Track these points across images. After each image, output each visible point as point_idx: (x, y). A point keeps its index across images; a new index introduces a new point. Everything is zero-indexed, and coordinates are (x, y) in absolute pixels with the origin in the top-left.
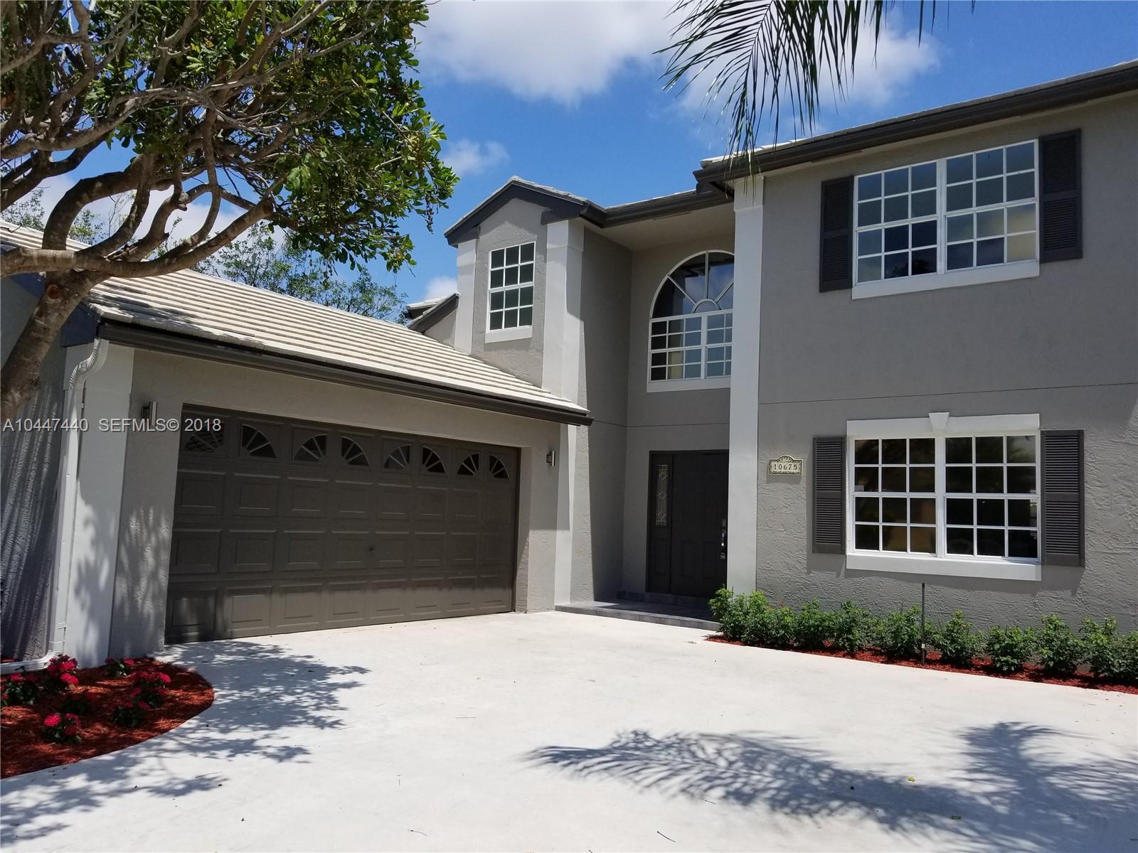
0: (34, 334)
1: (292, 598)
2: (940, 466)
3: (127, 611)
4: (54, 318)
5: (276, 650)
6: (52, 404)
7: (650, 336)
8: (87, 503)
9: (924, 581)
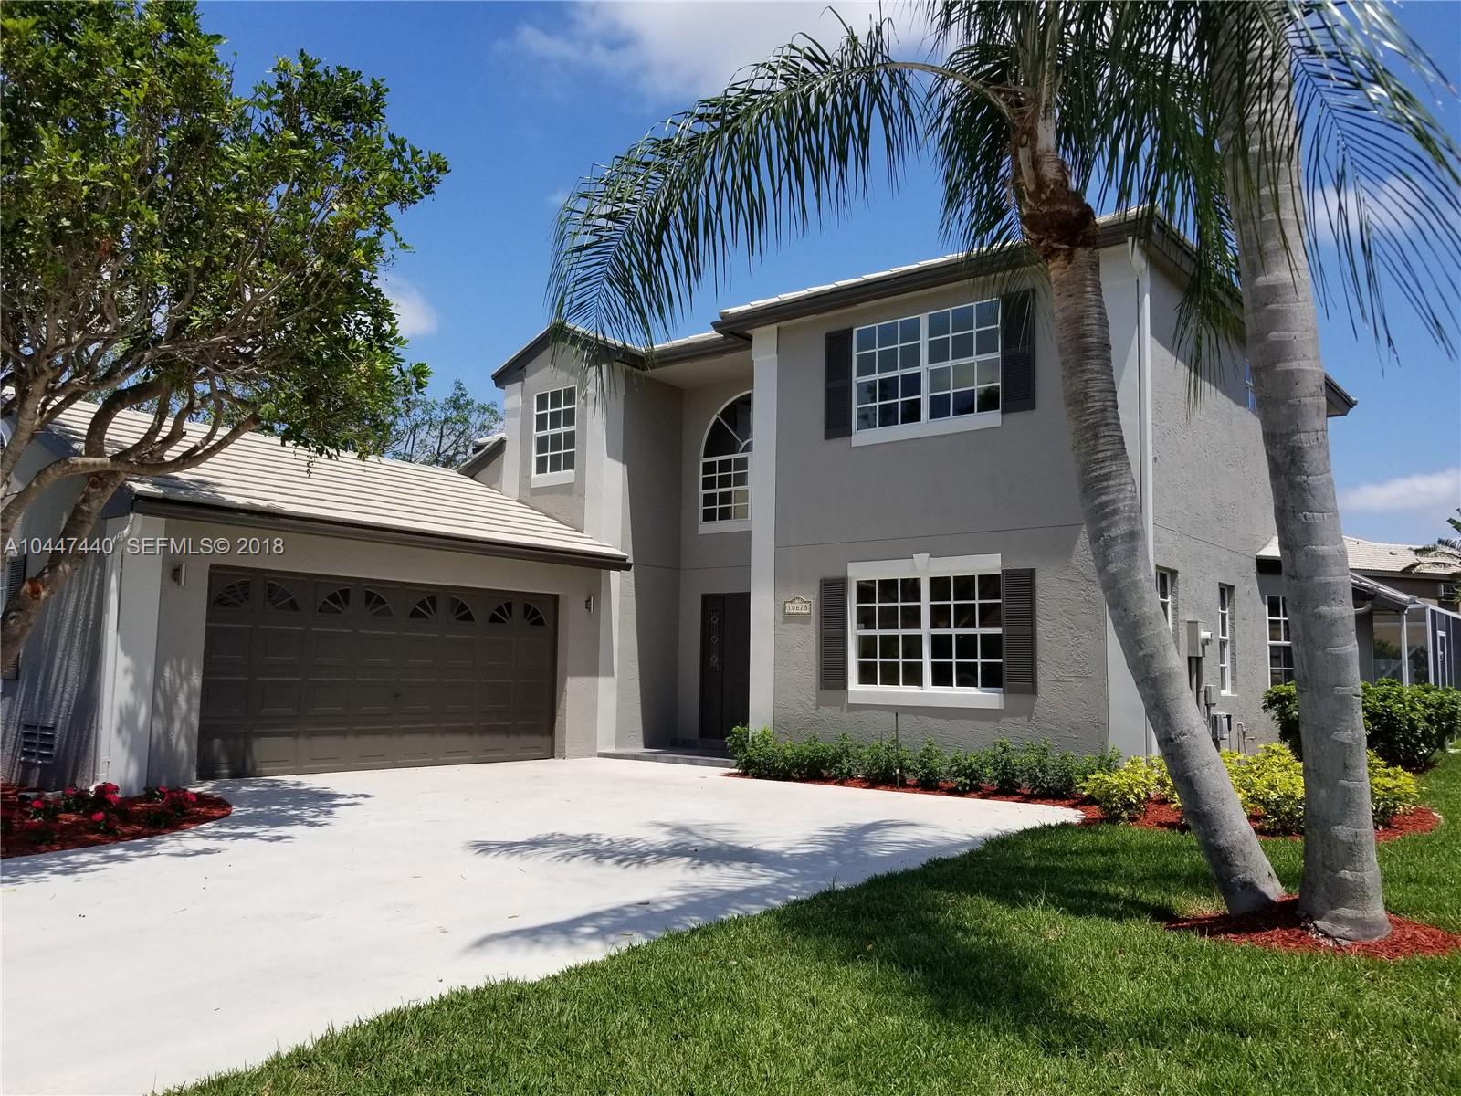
0: (80, 518)
1: (318, 741)
2: (925, 603)
3: (163, 748)
4: (95, 504)
5: (298, 784)
6: (95, 569)
7: (701, 477)
8: (126, 654)
9: (898, 711)
